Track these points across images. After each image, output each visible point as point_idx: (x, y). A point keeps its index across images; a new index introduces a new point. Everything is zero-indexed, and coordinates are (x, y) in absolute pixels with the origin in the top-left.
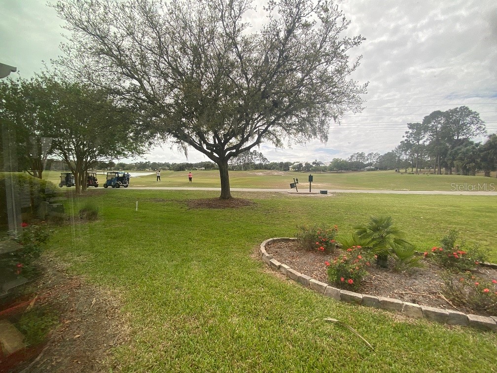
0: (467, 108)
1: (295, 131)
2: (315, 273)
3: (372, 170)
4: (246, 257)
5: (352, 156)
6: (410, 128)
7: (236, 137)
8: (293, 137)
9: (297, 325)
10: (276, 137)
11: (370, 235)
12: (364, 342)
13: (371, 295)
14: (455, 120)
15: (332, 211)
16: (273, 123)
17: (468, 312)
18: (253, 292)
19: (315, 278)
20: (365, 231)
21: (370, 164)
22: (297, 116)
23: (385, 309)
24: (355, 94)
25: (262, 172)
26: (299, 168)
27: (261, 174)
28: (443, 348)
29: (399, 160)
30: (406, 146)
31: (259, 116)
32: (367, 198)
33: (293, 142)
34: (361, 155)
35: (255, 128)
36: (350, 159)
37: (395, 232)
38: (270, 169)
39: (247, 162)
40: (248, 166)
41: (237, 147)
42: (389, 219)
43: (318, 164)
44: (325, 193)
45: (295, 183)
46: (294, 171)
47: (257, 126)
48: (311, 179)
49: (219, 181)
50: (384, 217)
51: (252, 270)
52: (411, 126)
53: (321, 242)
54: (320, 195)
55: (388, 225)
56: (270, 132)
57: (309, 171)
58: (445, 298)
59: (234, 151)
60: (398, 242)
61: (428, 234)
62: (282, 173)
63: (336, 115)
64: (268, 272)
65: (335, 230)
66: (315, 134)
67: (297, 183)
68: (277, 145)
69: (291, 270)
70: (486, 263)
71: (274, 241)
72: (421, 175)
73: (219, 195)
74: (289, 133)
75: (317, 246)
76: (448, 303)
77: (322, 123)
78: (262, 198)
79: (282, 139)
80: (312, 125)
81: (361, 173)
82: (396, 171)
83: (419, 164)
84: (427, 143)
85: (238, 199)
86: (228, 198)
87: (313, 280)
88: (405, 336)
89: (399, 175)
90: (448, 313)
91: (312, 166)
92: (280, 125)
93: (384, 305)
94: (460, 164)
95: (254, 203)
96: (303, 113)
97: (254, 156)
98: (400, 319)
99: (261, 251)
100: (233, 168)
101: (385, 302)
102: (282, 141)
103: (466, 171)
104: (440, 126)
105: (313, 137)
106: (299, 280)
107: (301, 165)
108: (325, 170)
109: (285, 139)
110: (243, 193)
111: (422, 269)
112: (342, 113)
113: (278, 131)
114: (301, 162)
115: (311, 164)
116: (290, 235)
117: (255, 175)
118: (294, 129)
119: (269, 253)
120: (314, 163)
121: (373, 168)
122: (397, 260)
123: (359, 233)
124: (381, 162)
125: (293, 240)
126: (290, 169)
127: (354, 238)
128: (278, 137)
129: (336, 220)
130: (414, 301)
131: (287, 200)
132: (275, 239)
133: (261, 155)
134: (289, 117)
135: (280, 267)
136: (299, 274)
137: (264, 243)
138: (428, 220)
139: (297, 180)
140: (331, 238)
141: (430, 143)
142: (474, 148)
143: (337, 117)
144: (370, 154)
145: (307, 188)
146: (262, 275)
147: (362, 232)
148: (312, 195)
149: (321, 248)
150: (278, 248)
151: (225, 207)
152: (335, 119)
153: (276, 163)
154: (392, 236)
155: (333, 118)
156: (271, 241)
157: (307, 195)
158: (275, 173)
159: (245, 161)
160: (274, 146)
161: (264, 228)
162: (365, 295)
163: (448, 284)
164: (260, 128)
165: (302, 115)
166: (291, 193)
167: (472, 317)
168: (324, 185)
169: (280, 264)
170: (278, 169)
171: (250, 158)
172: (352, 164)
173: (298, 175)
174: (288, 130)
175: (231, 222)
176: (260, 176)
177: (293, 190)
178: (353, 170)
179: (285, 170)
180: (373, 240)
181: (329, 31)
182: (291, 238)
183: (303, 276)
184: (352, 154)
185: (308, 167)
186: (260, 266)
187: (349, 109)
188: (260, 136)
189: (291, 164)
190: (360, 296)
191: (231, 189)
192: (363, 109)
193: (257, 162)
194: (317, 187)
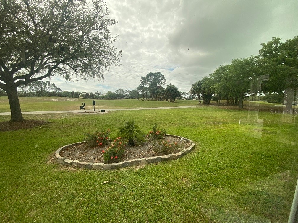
0: (161, 73)
1: (80, 71)
2: (96, 160)
3: (127, 98)
4: (41, 165)
5: (118, 91)
6: (142, 79)
7: (25, 68)
8: (79, 75)
9: (85, 195)
10: (66, 73)
11: (126, 131)
12: (123, 186)
13: (126, 161)
14: (157, 77)
15: (108, 122)
16: (62, 62)
17: (162, 155)
18: (48, 188)
19: (97, 162)
20: (123, 129)
21: (126, 95)
22: (81, 61)
23: (132, 166)
24: (116, 55)
25: (56, 98)
26: (86, 96)
27: (55, 100)
28: (154, 174)
29: (138, 94)
30: (141, 87)
31: (49, 54)
32: (125, 113)
33: (79, 78)
34: (122, 90)
35: (46, 63)
36: (117, 92)
37: (136, 128)
38: (63, 96)
39: (40, 90)
40: (41, 94)
41: (27, 77)
42: (133, 122)
43: (99, 94)
44: (104, 111)
45: (84, 106)
46: (83, 98)
47: (47, 62)
48: (94, 103)
49: (8, 106)
50: (132, 121)
51: (47, 173)
52: (143, 78)
53: (100, 140)
54: (101, 113)
55: (133, 124)
56: (59, 69)
57: (93, 98)
58: (154, 152)
59: (24, 80)
60: (138, 131)
61: (149, 126)
62: (73, 99)
63: (107, 65)
64: (62, 169)
65: (108, 132)
66: (94, 75)
67: (85, 106)
68: (67, 79)
69: (81, 163)
70: (166, 134)
71: (67, 147)
72: (147, 101)
73: (9, 119)
74: (76, 72)
75: (98, 143)
76: (155, 154)
77: (99, 68)
78: (56, 118)
79: (71, 75)
80: (92, 69)
81: (122, 100)
82: (138, 99)
83: (145, 96)
84: (148, 87)
85: (31, 121)
86: (20, 121)
87: (95, 164)
88: (140, 175)
89: (139, 101)
90: (155, 158)
91: (95, 95)
92: (68, 65)
93: (132, 164)
94: (159, 96)
95: (49, 122)
96: (85, 60)
97: (47, 86)
98: (138, 167)
99: (56, 156)
100: (25, 95)
101: (132, 162)
102: (71, 76)
103: (161, 99)
104: (152, 79)
105: (93, 77)
106: (86, 167)
107: (87, 94)
108: (103, 98)
109: (73, 75)
110: (37, 115)
111: (147, 142)
112: (109, 65)
113: (67, 69)
114: (87, 92)
115: (94, 94)
116: (80, 140)
117: (50, 101)
118: (80, 69)
119: (63, 157)
120: (96, 93)
121: (128, 97)
122: (137, 140)
123: (120, 131)
124: (131, 95)
125: (82, 143)
126: (80, 97)
127: (118, 134)
128: (68, 73)
129: (110, 126)
130: (143, 157)
131: (78, 117)
132: (68, 145)
133: (54, 85)
134: (75, 61)
135: (72, 163)
136: (86, 163)
137: (58, 150)
138: (149, 120)
139: (85, 104)
140: (106, 136)
141: (149, 87)
142: (163, 90)
143: (107, 66)
144: (126, 90)
145: (92, 109)
146: (57, 173)
147: (122, 130)
148: (95, 113)
149: (100, 144)
150: (71, 151)
151: (16, 129)
152: (106, 68)
153: (68, 92)
154: (135, 130)
155: (105, 67)
156: (65, 147)
157: (92, 113)
158: (68, 99)
159: (38, 89)
160: (64, 79)
161: (59, 140)
162: (123, 162)
163: (155, 146)
164: (50, 64)
165: (85, 61)
166: (81, 113)
167: (163, 157)
168: (103, 106)
169: (72, 161)
170: (70, 97)
171: (43, 87)
172: (118, 95)
173: (86, 101)
174: (76, 69)
175: (25, 140)
176: (55, 101)
177: (83, 111)
178: (118, 98)
179: (76, 97)
180: (127, 133)
181: (99, 12)
182: (80, 142)
183: (89, 163)
184: (117, 90)
185: (92, 96)
186: (55, 167)
187: (113, 63)
188: (51, 70)
189: (80, 93)
190: (121, 163)
191: (23, 113)
192: (120, 65)
193: (51, 91)
194: (99, 108)
